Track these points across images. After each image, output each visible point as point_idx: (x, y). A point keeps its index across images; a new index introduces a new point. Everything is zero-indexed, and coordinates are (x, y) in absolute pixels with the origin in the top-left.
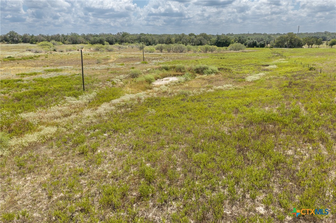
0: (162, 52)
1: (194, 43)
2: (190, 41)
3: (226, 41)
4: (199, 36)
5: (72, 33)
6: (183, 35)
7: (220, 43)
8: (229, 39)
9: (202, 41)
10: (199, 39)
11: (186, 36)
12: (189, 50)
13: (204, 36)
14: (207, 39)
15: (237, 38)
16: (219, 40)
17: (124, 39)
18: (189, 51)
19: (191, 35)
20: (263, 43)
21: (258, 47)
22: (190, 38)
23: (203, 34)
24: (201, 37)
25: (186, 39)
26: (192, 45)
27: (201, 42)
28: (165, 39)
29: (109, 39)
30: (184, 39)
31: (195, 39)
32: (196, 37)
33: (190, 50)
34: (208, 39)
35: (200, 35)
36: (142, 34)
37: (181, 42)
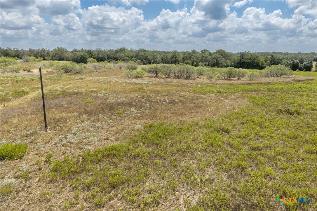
0: (156, 77)
1: (207, 63)
2: (202, 59)
3: (253, 61)
4: (214, 53)
5: (58, 47)
6: (194, 52)
7: (244, 62)
8: (257, 58)
9: (219, 60)
10: (215, 57)
11: (197, 53)
12: (200, 74)
13: (223, 54)
14: (225, 58)
15: (269, 57)
16: (242, 60)
17: (117, 56)
18: (201, 77)
19: (204, 52)
20: (308, 65)
21: (301, 70)
22: (203, 56)
23: (221, 50)
24: (217, 55)
25: (197, 58)
26: (205, 65)
27: (217, 61)
28: (169, 56)
29: (100, 55)
30: (195, 56)
31: (210, 57)
32: (210, 54)
33: (202, 75)
34: (227, 58)
35: (216, 53)
36: (141, 50)
37: (189, 61)
